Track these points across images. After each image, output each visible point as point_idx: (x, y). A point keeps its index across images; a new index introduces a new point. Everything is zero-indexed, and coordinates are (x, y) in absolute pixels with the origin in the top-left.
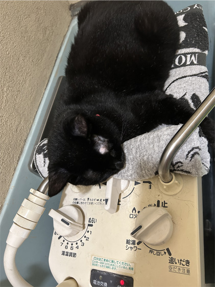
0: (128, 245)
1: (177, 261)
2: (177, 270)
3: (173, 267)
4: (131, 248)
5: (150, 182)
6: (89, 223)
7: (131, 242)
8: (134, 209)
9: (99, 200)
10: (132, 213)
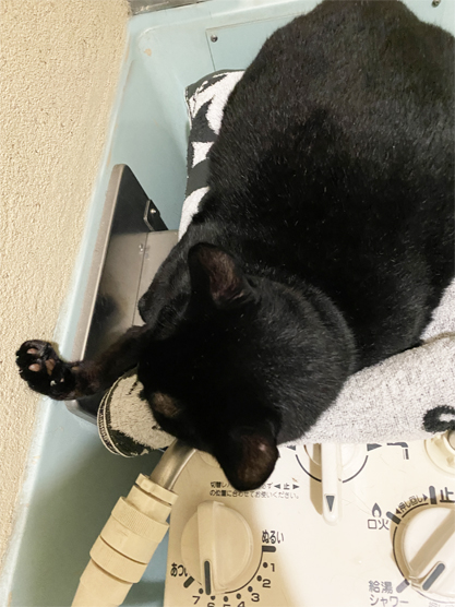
0: (374, 593)
4: (383, 600)
5: (404, 445)
6: (265, 544)
7: (381, 588)
8: (376, 507)
9: (282, 487)
10: (372, 518)
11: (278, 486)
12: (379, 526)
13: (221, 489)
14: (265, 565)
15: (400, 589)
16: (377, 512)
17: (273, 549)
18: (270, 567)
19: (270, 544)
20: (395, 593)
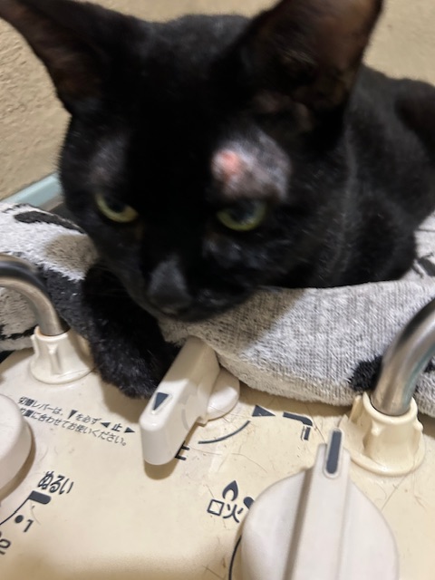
6: (39, 490)
8: (233, 487)
9: (111, 426)
10: (221, 500)
12: (226, 512)
13: (28, 408)
14: (19, 519)
16: (230, 494)
18: (24, 524)
19: (46, 492)
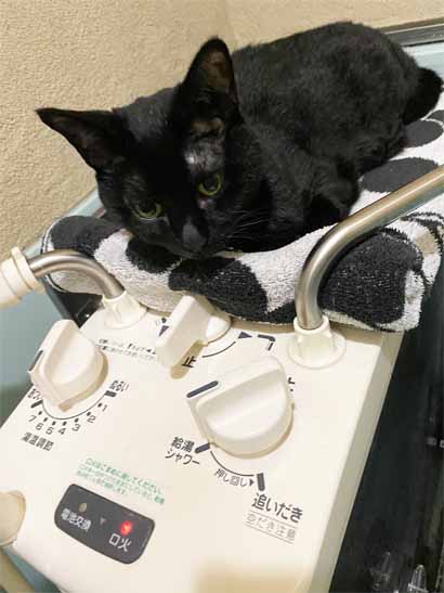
0: (174, 448)
1: (272, 506)
2: (265, 525)
3: (259, 516)
4: (178, 456)
5: (272, 339)
6: (111, 390)
7: (183, 445)
9: (152, 351)
11: (149, 351)
13: (104, 345)
14: (100, 405)
15: (198, 450)
17: (113, 395)
18: (102, 407)
19: (114, 391)
20: (192, 453)
